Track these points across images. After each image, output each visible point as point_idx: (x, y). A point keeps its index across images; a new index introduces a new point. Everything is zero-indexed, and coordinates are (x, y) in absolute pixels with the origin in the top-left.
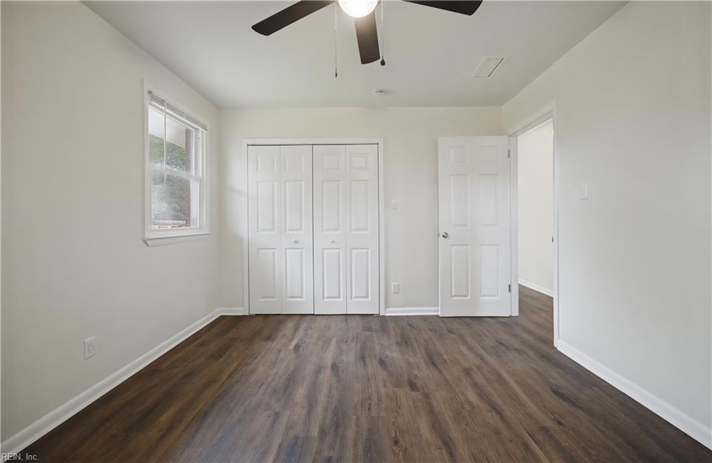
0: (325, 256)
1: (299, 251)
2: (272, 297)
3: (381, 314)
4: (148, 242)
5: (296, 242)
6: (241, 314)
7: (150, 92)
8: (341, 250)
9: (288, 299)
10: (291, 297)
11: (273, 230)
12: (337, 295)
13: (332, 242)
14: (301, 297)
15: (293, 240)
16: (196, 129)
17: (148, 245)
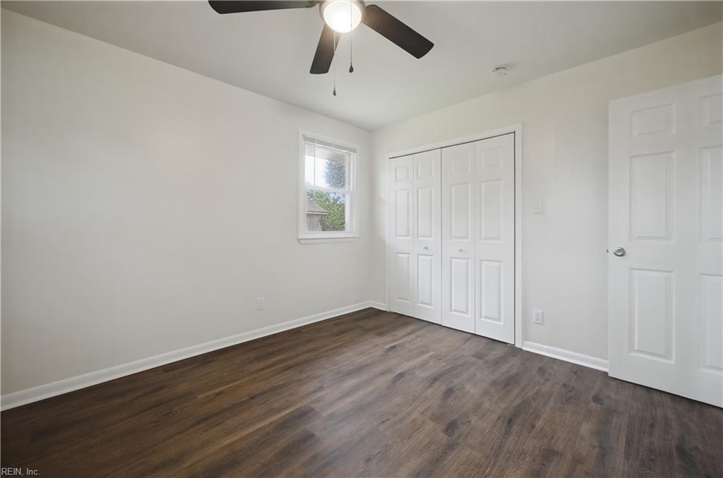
0: (453, 264)
1: (429, 258)
2: (406, 299)
3: (516, 346)
4: (301, 241)
5: (426, 248)
6: (384, 309)
7: (304, 136)
8: (470, 261)
9: (419, 305)
10: (422, 303)
11: (408, 236)
12: (465, 311)
13: (461, 250)
14: (430, 305)
15: (424, 246)
16: (349, 154)
17: (301, 244)
